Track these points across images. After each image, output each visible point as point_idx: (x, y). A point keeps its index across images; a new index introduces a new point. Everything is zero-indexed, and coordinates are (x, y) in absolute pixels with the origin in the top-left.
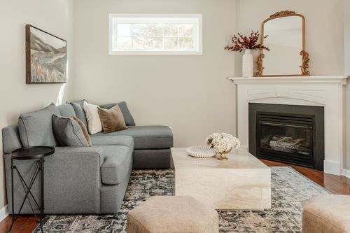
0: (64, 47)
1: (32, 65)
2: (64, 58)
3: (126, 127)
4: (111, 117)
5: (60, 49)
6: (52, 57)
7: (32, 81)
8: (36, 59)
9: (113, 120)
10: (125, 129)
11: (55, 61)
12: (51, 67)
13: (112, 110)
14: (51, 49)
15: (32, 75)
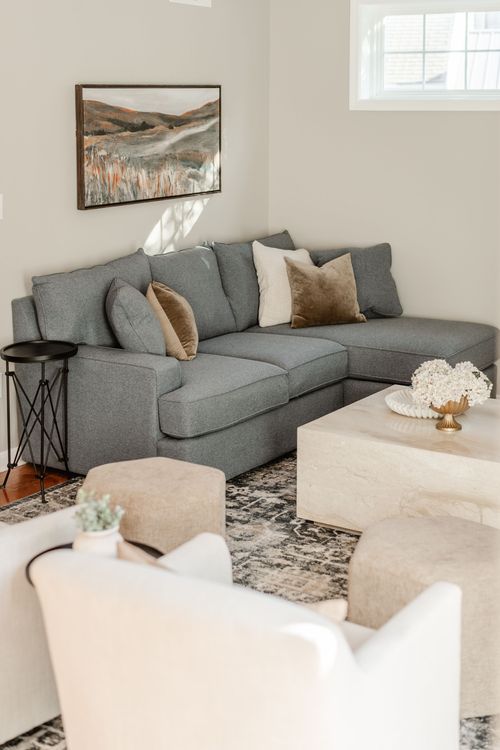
0: (209, 105)
1: (88, 169)
2: (211, 130)
3: (362, 317)
4: (315, 288)
5: (194, 112)
6: (159, 138)
7: (88, 202)
8: (103, 153)
9: (318, 297)
10: (353, 321)
11: (173, 146)
12: (155, 164)
13: (329, 270)
14: (156, 121)
15: (88, 190)
